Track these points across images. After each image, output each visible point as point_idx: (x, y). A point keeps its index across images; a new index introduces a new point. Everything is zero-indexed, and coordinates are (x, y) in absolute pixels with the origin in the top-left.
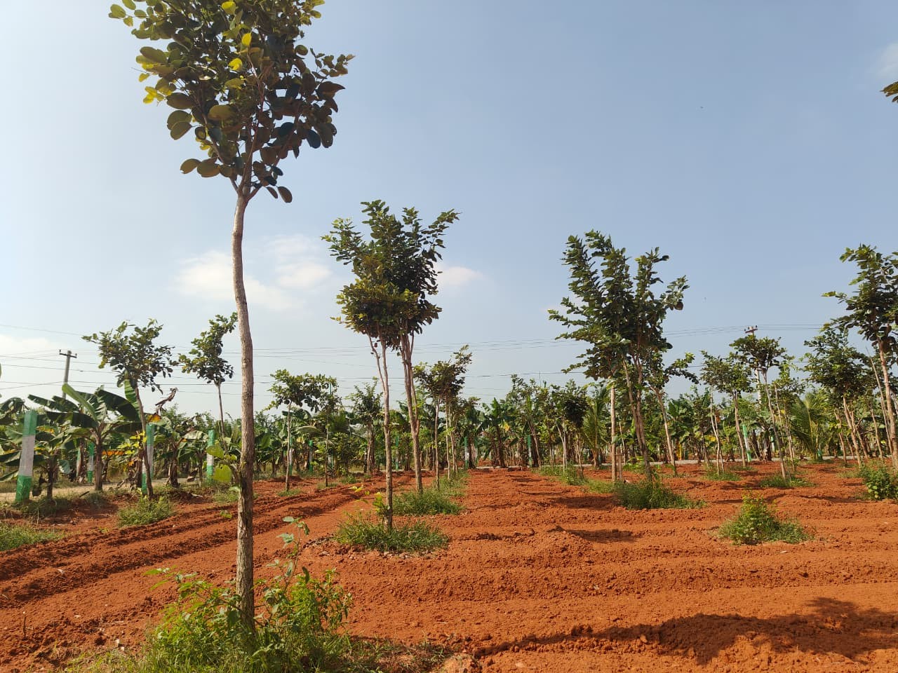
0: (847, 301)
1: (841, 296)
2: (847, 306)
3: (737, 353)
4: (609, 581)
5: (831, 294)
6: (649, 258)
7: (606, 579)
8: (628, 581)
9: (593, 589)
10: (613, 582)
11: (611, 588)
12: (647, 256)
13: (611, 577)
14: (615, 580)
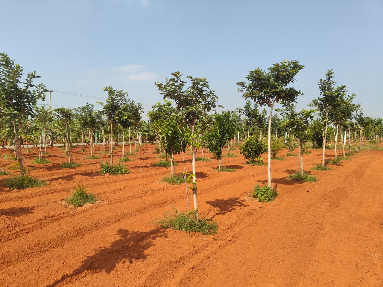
0: (104, 106)
1: (102, 104)
2: (103, 107)
3: (56, 113)
4: (49, 244)
5: (99, 103)
6: (31, 75)
7: (48, 244)
8: (56, 242)
9: (44, 250)
10: (51, 244)
11: (50, 247)
12: (30, 74)
13: (49, 242)
14: (51, 243)
